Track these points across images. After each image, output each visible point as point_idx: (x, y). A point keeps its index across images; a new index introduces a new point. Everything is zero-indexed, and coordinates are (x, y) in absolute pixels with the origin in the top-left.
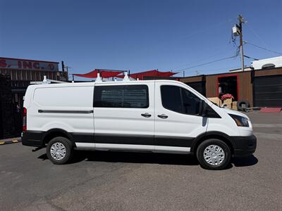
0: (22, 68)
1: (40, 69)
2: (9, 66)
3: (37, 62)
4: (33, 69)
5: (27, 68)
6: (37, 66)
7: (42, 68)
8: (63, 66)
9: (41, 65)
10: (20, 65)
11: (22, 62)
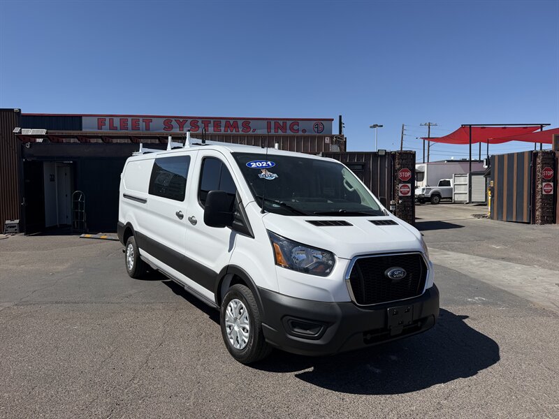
0: (273, 132)
1: (300, 133)
2: (254, 130)
3: (296, 121)
4: (289, 132)
5: (280, 132)
6: (295, 127)
7: (304, 131)
8: (341, 123)
9: (302, 125)
10: (269, 128)
11: (273, 123)
